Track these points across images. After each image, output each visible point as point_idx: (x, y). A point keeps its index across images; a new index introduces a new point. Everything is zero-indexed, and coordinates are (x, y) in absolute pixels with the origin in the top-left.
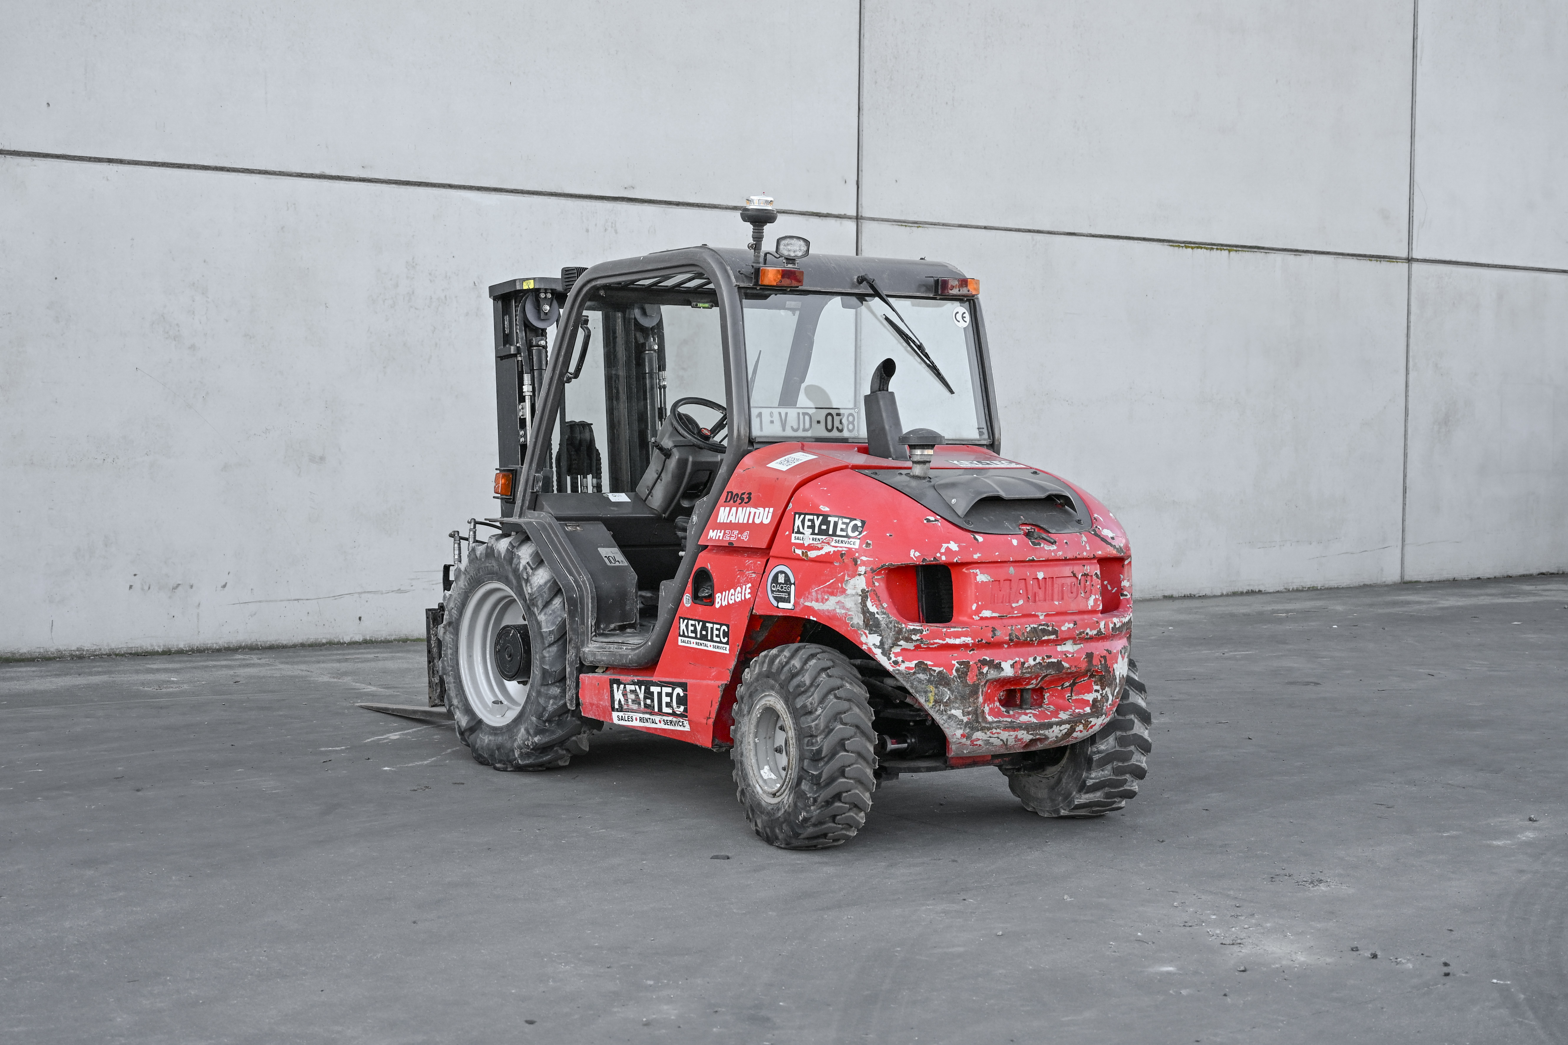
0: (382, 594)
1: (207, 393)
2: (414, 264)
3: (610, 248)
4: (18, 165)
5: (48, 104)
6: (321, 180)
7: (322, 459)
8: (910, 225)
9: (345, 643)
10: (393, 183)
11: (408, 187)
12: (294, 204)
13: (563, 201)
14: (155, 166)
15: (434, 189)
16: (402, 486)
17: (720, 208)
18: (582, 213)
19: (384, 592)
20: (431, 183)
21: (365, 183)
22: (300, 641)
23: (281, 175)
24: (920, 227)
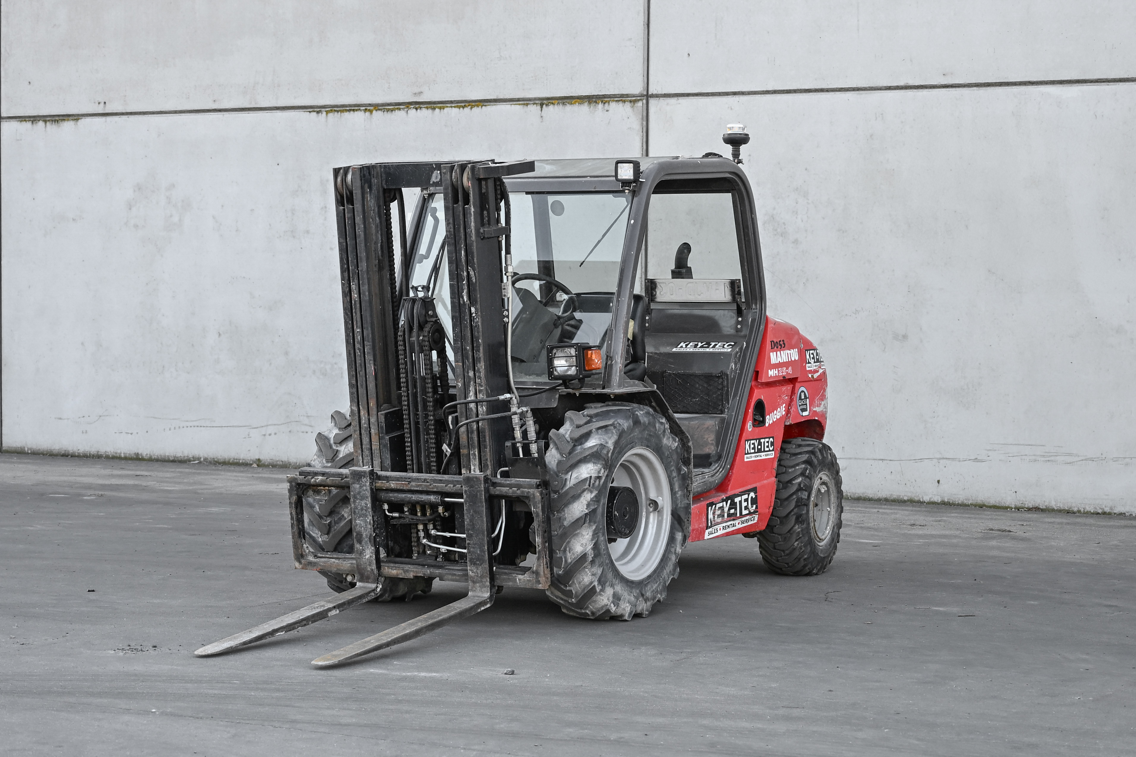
0: (960, 461)
1: (807, 280)
4: (668, 104)
5: (689, 54)
6: (907, 90)
7: (905, 337)
9: (925, 502)
11: (988, 88)
12: (882, 114)
14: (769, 94)
15: (1014, 87)
16: (980, 364)
19: (961, 460)
20: (1011, 82)
21: (948, 89)
22: (884, 496)
23: (872, 90)
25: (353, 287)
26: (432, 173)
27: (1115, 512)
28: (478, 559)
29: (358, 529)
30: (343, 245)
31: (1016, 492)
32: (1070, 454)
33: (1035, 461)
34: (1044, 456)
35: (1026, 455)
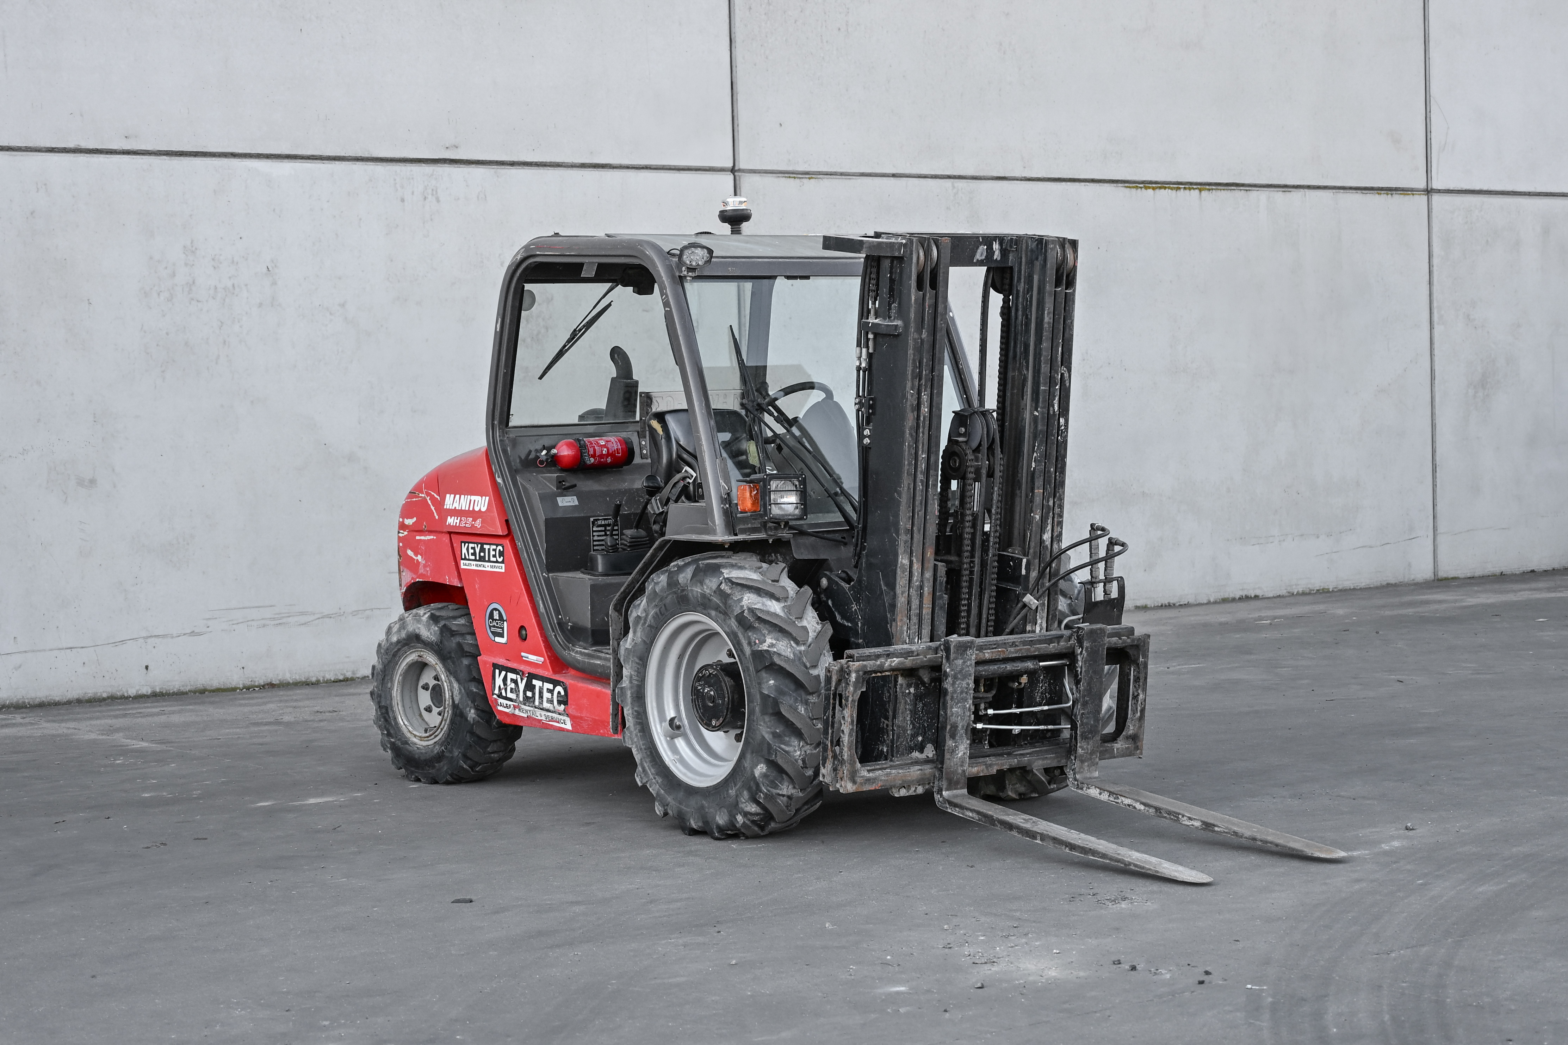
0: (172, 637)
2: (194, 249)
3: (431, 220)
6: (76, 155)
7: (93, 482)
8: (800, 176)
9: (130, 697)
10: (164, 155)
11: (182, 158)
12: (45, 185)
13: (371, 167)
15: (214, 159)
16: (191, 510)
17: (565, 167)
18: (395, 180)
20: (210, 152)
21: (130, 156)
22: (76, 696)
23: (27, 151)
24: (812, 178)
25: (925, 397)
26: (978, 248)
27: (358, 676)
28: (1091, 732)
29: (953, 719)
30: (918, 342)
31: (243, 668)
32: (302, 614)
33: (264, 626)
34: (274, 619)
35: (253, 620)
